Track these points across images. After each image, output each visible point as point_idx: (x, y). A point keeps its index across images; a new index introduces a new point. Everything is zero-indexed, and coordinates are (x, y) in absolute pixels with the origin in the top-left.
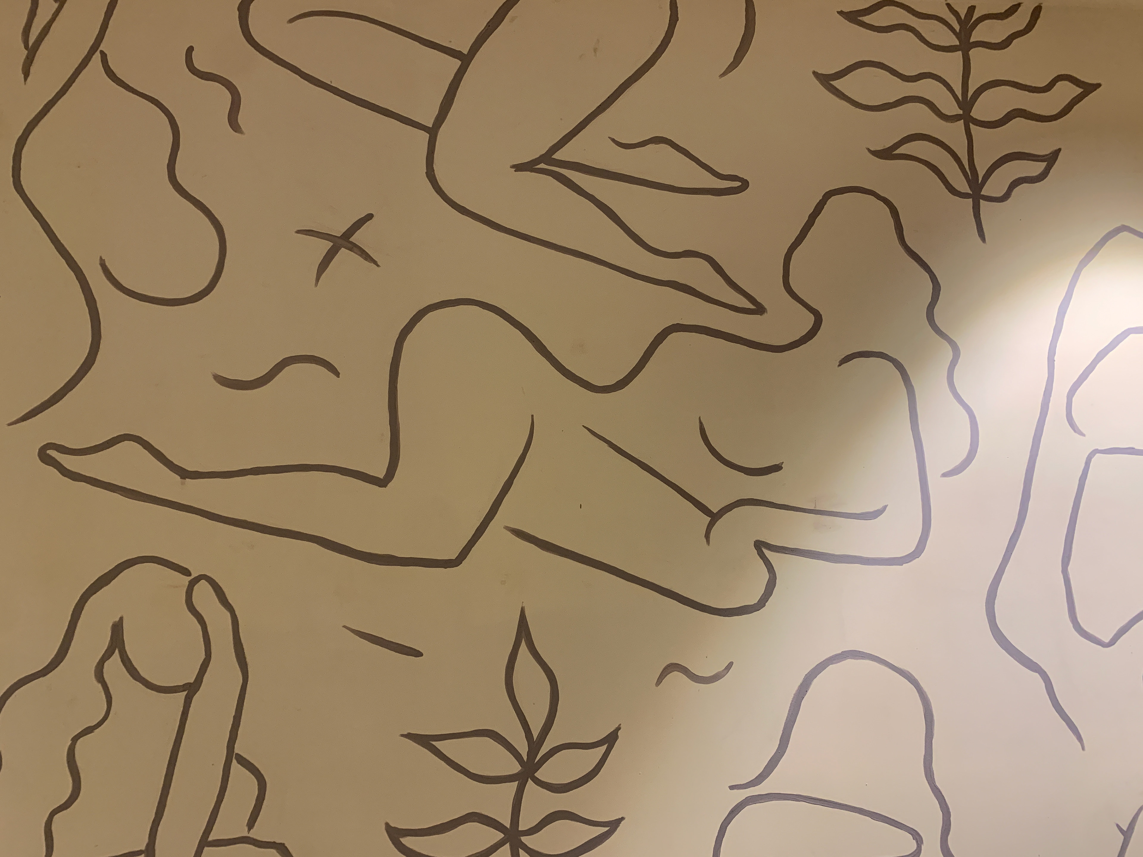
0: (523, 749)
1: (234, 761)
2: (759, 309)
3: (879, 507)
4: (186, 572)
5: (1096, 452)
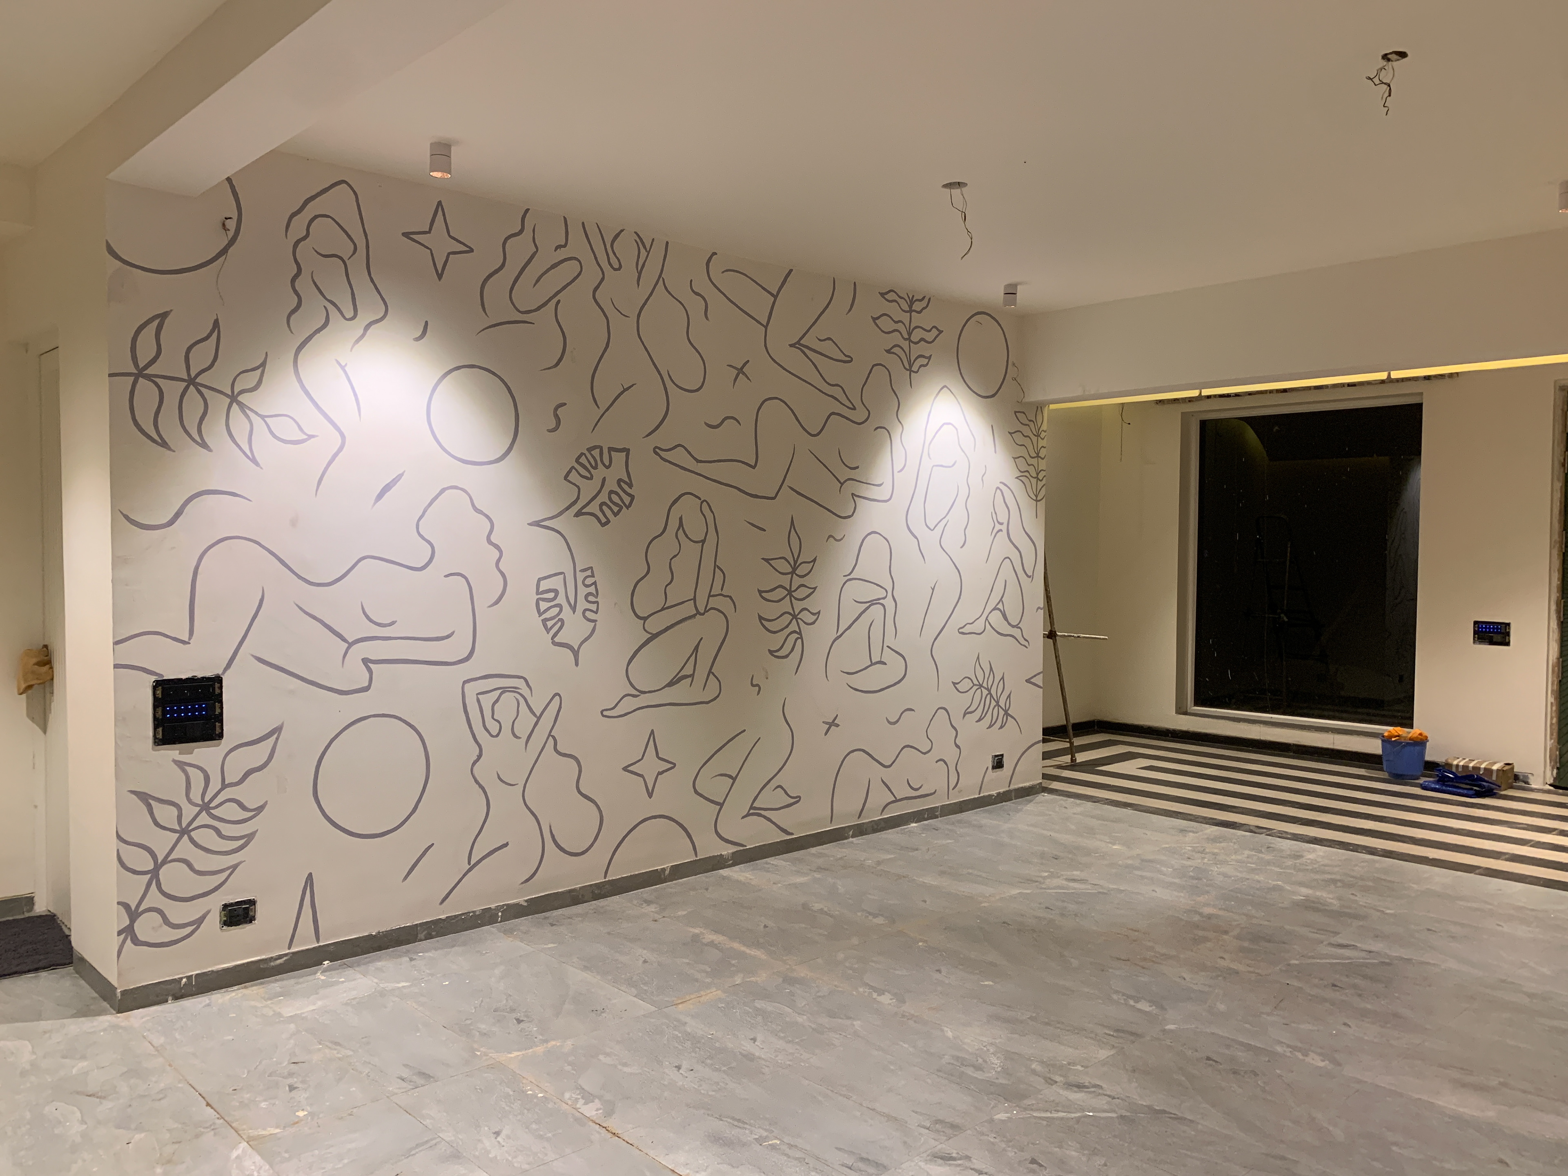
0: (792, 563)
1: (716, 568)
2: (854, 409)
3: (882, 482)
4: (700, 499)
5: (934, 465)
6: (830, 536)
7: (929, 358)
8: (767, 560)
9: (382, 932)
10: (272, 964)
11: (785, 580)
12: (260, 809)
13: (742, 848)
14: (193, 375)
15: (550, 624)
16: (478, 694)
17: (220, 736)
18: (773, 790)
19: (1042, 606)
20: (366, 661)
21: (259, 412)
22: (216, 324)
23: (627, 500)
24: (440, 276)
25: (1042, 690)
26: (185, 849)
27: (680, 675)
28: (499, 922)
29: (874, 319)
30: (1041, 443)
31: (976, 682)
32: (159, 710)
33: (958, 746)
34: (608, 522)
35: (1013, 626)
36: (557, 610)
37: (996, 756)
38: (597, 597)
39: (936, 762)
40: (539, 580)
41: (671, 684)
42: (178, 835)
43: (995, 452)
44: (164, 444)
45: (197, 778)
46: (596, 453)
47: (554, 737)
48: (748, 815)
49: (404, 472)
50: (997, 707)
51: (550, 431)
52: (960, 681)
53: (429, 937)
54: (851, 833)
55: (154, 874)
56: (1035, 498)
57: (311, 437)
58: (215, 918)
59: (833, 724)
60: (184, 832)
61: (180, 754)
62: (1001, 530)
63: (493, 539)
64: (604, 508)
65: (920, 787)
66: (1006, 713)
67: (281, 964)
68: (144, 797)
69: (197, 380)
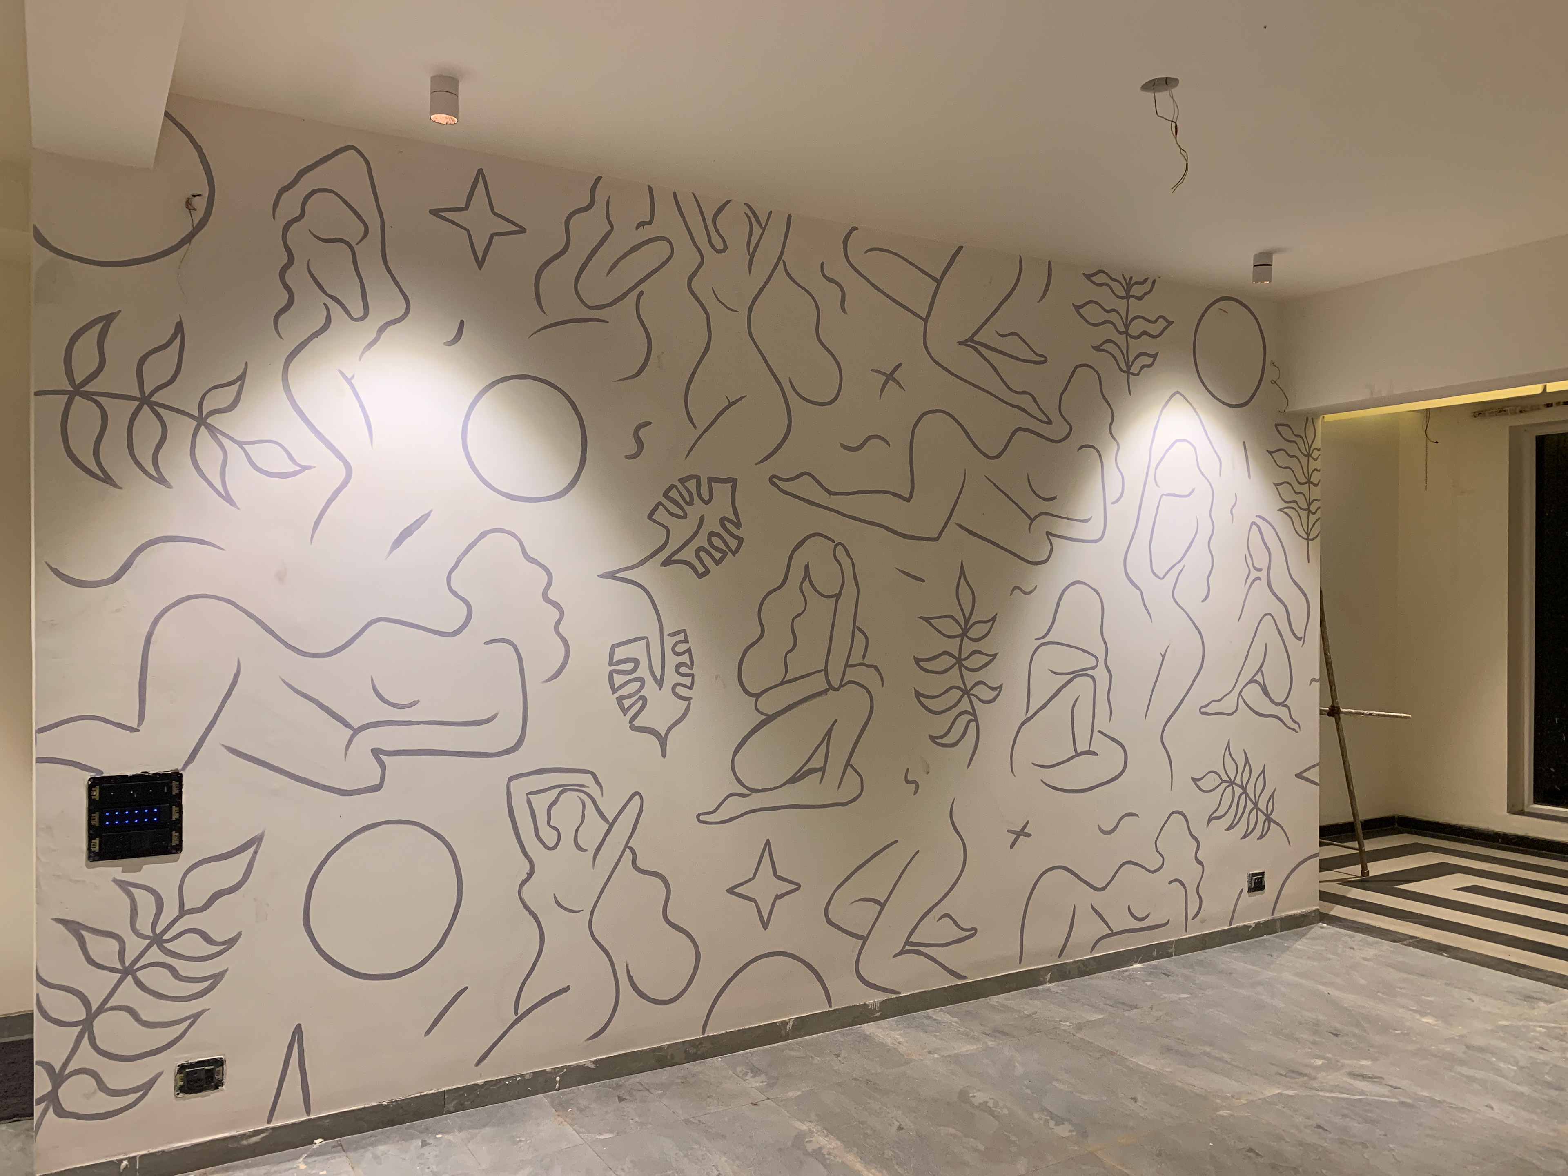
0: (963, 624)
1: (856, 630)
2: (1050, 422)
3: (1089, 517)
4: (834, 542)
5: (1163, 495)
6: (1016, 588)
7: (1155, 356)
8: (927, 620)
9: (397, 1101)
10: (245, 1142)
11: (953, 646)
12: (231, 943)
13: (894, 996)
14: (147, 391)
15: (627, 703)
16: (527, 794)
17: (178, 849)
18: (938, 920)
19: (1318, 677)
20: (377, 753)
21: (237, 438)
22: (179, 327)
23: (733, 544)
24: (480, 264)
25: (1318, 787)
26: (129, 993)
27: (805, 769)
28: (557, 1090)
29: (1077, 308)
30: (1313, 465)
31: (1225, 778)
32: (96, 816)
33: (1200, 863)
34: (707, 572)
35: (1277, 704)
36: (638, 684)
37: (1253, 875)
38: (692, 669)
39: (1170, 883)
40: (613, 647)
41: (793, 780)
42: (119, 975)
43: (1250, 476)
44: (107, 479)
45: (146, 902)
46: (692, 485)
47: (631, 849)
48: (902, 952)
49: (431, 511)
50: (1255, 810)
51: (627, 457)
52: (1203, 777)
53: (460, 1107)
54: (1048, 976)
55: (87, 1025)
56: (1305, 536)
57: (305, 468)
58: (168, 1082)
59: (1022, 833)
60: (128, 972)
61: (123, 872)
62: (1258, 578)
63: (551, 595)
64: (702, 554)
65: (1147, 916)
66: (1268, 818)
67: (256, 1143)
68: (74, 928)
69: (154, 399)
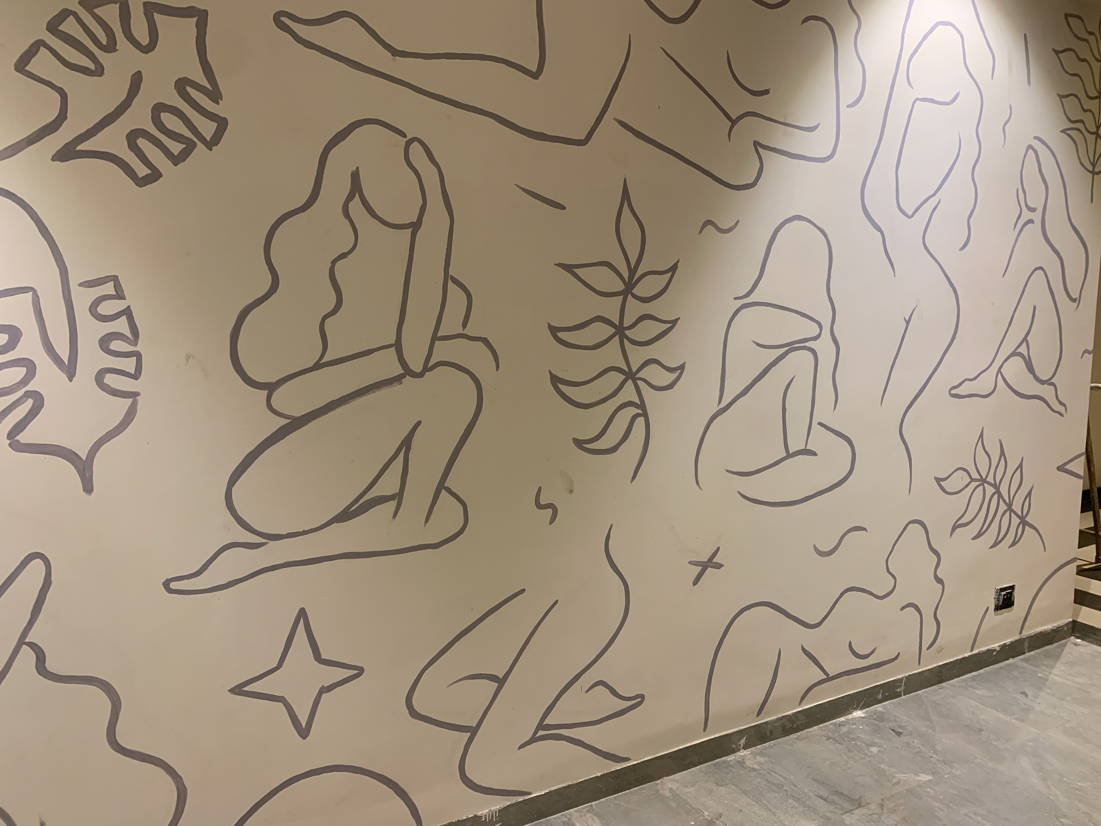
0: (626, 275)
1: (450, 281)
3: (815, 124)
4: (403, 134)
5: (917, 99)
6: (709, 223)
8: (569, 268)
11: (609, 307)
13: (520, 799)
18: (587, 691)
19: (1091, 348)
23: (207, 128)
25: (1082, 481)
27: (367, 498)
31: (975, 476)
33: (939, 581)
34: (155, 175)
35: (1042, 382)
36: (20, 372)
37: (1002, 590)
38: (136, 345)
39: (902, 609)
41: (344, 515)
43: (1029, 83)
47: (33, 646)
48: (534, 740)
50: (1008, 513)
52: (950, 476)
54: (743, 741)
56: (1091, 169)
59: (710, 564)
62: (1031, 221)
64: (142, 143)
65: (872, 652)
66: (1023, 522)
